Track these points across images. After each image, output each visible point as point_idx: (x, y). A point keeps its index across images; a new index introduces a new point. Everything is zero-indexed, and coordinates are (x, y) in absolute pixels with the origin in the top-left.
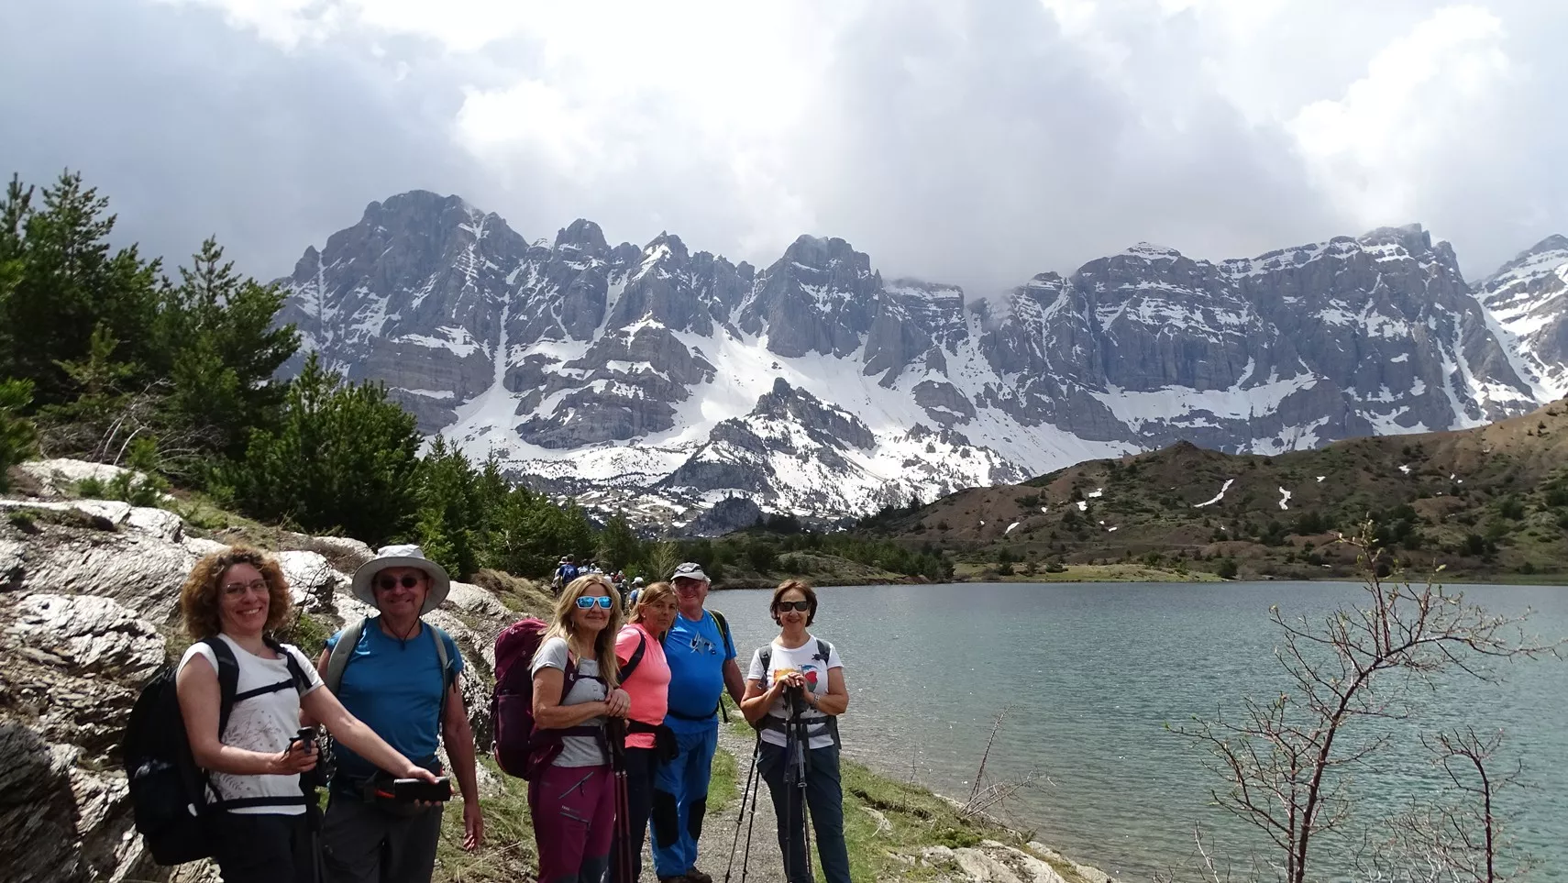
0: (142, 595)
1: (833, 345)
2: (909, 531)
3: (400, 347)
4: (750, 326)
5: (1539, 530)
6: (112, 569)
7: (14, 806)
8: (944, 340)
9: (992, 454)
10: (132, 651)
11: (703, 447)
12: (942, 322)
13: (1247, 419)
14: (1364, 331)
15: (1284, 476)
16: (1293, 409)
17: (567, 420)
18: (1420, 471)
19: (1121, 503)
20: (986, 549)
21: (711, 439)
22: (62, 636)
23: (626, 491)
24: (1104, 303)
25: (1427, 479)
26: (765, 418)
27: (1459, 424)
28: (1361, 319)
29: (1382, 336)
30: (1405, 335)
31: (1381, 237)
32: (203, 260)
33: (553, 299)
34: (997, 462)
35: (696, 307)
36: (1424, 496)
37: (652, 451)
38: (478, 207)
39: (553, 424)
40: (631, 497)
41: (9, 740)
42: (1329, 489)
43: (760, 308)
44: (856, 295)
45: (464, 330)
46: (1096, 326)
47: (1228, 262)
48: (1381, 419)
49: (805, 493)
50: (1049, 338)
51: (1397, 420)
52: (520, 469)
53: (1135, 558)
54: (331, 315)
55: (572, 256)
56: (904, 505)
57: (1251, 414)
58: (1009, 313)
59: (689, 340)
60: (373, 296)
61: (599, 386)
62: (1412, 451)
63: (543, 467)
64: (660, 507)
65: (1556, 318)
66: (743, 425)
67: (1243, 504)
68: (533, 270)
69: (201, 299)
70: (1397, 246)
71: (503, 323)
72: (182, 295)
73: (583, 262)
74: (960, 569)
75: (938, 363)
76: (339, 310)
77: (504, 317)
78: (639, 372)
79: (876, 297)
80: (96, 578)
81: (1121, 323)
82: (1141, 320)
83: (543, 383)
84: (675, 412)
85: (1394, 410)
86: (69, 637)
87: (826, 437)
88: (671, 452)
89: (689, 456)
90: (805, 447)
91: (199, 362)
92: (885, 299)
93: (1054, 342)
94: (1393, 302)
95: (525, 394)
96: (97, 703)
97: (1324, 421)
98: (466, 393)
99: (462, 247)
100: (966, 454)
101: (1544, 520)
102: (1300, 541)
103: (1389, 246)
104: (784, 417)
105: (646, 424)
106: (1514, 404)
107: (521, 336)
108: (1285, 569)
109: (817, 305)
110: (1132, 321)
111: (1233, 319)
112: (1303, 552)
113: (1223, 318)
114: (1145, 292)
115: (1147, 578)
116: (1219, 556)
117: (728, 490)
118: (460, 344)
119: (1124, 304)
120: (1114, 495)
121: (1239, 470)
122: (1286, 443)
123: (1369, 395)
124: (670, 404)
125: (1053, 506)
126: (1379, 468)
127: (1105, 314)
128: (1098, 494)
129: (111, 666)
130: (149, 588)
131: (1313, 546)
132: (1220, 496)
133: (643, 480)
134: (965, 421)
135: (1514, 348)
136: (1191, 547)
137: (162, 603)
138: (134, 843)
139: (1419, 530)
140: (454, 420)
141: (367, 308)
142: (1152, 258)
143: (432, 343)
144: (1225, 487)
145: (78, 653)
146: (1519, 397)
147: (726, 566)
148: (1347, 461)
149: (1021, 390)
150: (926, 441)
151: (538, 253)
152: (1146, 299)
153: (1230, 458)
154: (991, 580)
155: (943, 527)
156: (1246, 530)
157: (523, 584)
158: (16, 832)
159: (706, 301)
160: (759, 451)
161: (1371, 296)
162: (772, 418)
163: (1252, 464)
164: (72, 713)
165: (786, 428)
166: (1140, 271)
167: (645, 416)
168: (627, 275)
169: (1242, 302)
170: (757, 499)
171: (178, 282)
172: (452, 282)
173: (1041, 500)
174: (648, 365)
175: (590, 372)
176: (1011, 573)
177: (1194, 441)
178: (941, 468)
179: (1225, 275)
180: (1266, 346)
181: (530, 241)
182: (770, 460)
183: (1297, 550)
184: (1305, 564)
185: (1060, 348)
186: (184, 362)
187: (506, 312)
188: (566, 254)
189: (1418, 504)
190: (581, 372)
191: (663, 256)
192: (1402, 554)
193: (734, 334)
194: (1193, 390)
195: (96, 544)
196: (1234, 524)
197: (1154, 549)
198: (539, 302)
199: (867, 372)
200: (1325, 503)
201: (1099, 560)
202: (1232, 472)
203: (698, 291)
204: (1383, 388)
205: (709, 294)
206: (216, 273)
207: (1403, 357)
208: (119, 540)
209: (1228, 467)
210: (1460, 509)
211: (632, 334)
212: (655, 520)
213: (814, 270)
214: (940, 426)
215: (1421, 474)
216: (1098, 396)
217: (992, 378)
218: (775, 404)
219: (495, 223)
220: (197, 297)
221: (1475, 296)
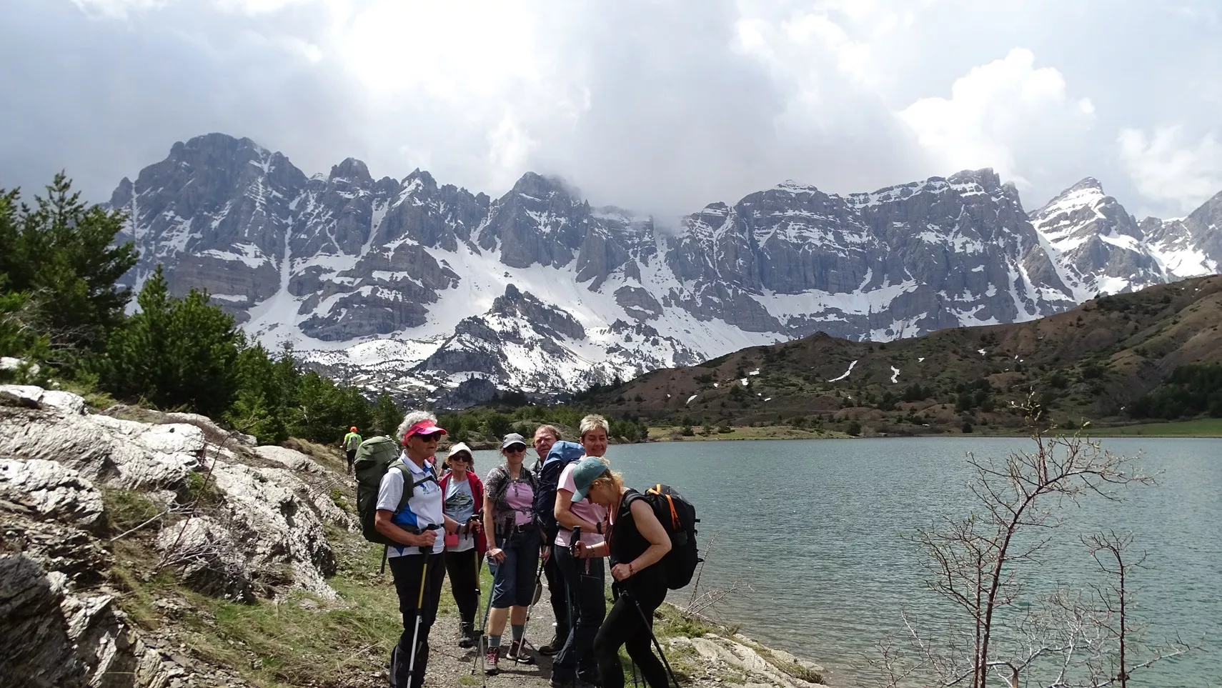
0: (75, 458)
1: (552, 258)
2: (613, 403)
3: (201, 260)
4: (487, 243)
5: (1079, 397)
6: (49, 439)
7: (26, 618)
8: (638, 255)
9: (675, 343)
10: (78, 502)
11: (450, 339)
12: (637, 241)
13: (867, 315)
14: (952, 248)
15: (894, 358)
16: (901, 308)
17: (340, 318)
18: (993, 353)
19: (773, 380)
20: (672, 416)
21: (457, 333)
22: (25, 491)
23: (388, 374)
24: (760, 226)
25: (998, 359)
26: (499, 316)
27: (1021, 318)
28: (950, 239)
29: (965, 252)
30: (981, 251)
31: (964, 177)
32: (55, 190)
33: (328, 222)
34: (679, 348)
35: (442, 229)
36: (997, 372)
37: (410, 343)
38: (264, 147)
39: (329, 322)
40: (393, 379)
41: (18, 569)
42: (927, 367)
43: (494, 229)
44: (571, 219)
45: (255, 246)
46: (754, 243)
47: (853, 195)
48: (965, 315)
49: (531, 374)
50: (719, 253)
51: (977, 315)
52: (302, 357)
53: (785, 421)
54: (143, 234)
55: (343, 187)
56: (608, 383)
57: (870, 311)
58: (688, 234)
59: (438, 254)
60: (178, 218)
61: (366, 291)
62: (987, 337)
63: (321, 355)
64: (417, 387)
65: (1090, 239)
66: (482, 322)
67: (864, 379)
68: (311, 199)
69: (54, 222)
70: (975, 184)
71: (287, 241)
72: (38, 219)
73: (352, 192)
74: (652, 432)
75: (634, 273)
76: (150, 230)
77: (287, 236)
78: (399, 280)
79: (585, 221)
80: (37, 446)
81: (773, 242)
82: (788, 239)
83: (320, 289)
84: (427, 311)
85: (974, 308)
86: (29, 491)
87: (547, 330)
88: (424, 343)
89: (439, 346)
90: (531, 338)
91: (56, 273)
92: (593, 223)
93: (722, 256)
94: (973, 227)
95: (306, 297)
96: (63, 541)
97: (923, 316)
98: (258, 297)
99: (252, 180)
100: (655, 343)
101: (1082, 389)
102: (906, 406)
103: (970, 184)
104: (514, 315)
105: (404, 321)
106: (1059, 302)
107: (302, 251)
108: (896, 428)
109: (539, 227)
110: (782, 241)
111: (856, 239)
112: (909, 415)
113: (849, 238)
114: (791, 218)
115: (794, 436)
116: (847, 419)
117: (470, 373)
118: (252, 257)
119: (775, 227)
120: (768, 374)
121: (861, 354)
122: (895, 333)
123: (956, 297)
124: (424, 305)
125: (723, 382)
126: (963, 351)
127: (761, 235)
128: (756, 373)
129: (65, 513)
130: (80, 453)
131: (916, 410)
132: (848, 373)
133: (403, 365)
134: (655, 317)
135: (1060, 261)
136: (827, 413)
137: (91, 464)
138: (108, 646)
139: (992, 397)
140: (247, 318)
141: (173, 228)
142: (796, 192)
143: (229, 256)
144: (851, 367)
145: (39, 504)
146: (1063, 297)
147: (471, 433)
148: (940, 346)
149: (697, 293)
150: (625, 332)
151: (315, 185)
152: (792, 223)
153: (855, 344)
154: (676, 439)
155: (639, 399)
156: (867, 398)
157: (320, 448)
158: (31, 638)
159: (451, 224)
160: (494, 341)
161: (957, 222)
162: (504, 316)
163: (871, 349)
164: (46, 549)
165: (515, 323)
166: (787, 202)
167: (404, 315)
168: (388, 203)
169: (863, 226)
170: (493, 379)
171: (34, 208)
172: (245, 207)
173: (713, 378)
174: (405, 274)
175: (359, 280)
176: (691, 434)
177: (828, 331)
178: (637, 354)
179: (850, 205)
180: (880, 259)
181: (309, 175)
182: (503, 349)
183: (904, 414)
184: (910, 424)
185: (727, 261)
186: (43, 273)
187: (289, 230)
188: (338, 185)
189: (992, 378)
190: (352, 280)
191: (417, 188)
192: (981, 416)
193: (474, 249)
194: (827, 293)
195: (32, 419)
196: (858, 394)
197: (799, 414)
198: (316, 224)
199: (578, 280)
200: (924, 378)
201: (757, 423)
202: (856, 355)
203: (445, 216)
204: (966, 291)
205: (455, 218)
206: (66, 201)
207: (980, 268)
208: (50, 416)
209: (852, 351)
210: (1022, 381)
211: (392, 249)
212: (412, 397)
213: (537, 199)
214: (636, 322)
215: (994, 356)
216: (755, 297)
217: (675, 284)
218: (507, 304)
219: (280, 160)
220: (51, 220)
221: (1032, 222)
